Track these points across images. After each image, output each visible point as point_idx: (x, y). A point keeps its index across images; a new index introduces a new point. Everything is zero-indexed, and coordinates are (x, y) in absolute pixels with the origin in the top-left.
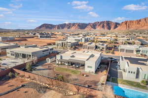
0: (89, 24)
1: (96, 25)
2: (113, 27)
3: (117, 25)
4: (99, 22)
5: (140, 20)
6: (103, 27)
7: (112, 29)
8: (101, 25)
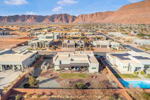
0: (47, 16)
1: (54, 18)
2: (70, 20)
3: (74, 18)
4: (56, 15)
5: (93, 14)
6: (61, 19)
7: (70, 22)
8: (60, 18)
